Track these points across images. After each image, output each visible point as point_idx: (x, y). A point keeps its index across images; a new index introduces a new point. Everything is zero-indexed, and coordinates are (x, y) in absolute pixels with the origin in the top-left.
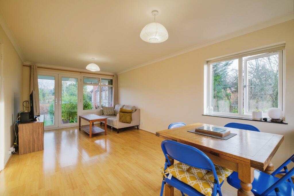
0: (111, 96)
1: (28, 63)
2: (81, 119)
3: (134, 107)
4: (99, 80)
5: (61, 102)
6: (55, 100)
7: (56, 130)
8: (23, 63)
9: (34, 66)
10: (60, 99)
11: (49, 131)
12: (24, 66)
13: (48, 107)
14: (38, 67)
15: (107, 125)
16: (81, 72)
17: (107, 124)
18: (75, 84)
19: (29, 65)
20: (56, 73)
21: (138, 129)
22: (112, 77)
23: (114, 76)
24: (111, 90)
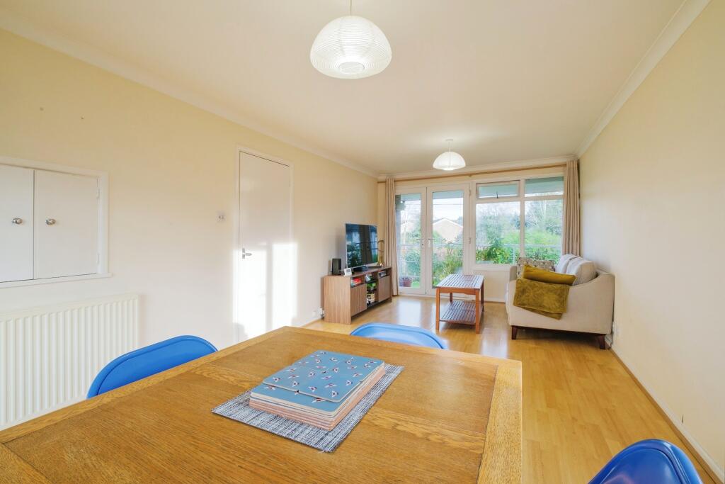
1: (382, 178)
5: (431, 244)
8: (376, 179)
9: (388, 181)
10: (430, 238)
14: (395, 181)
16: (470, 175)
20: (422, 186)
21: (601, 346)
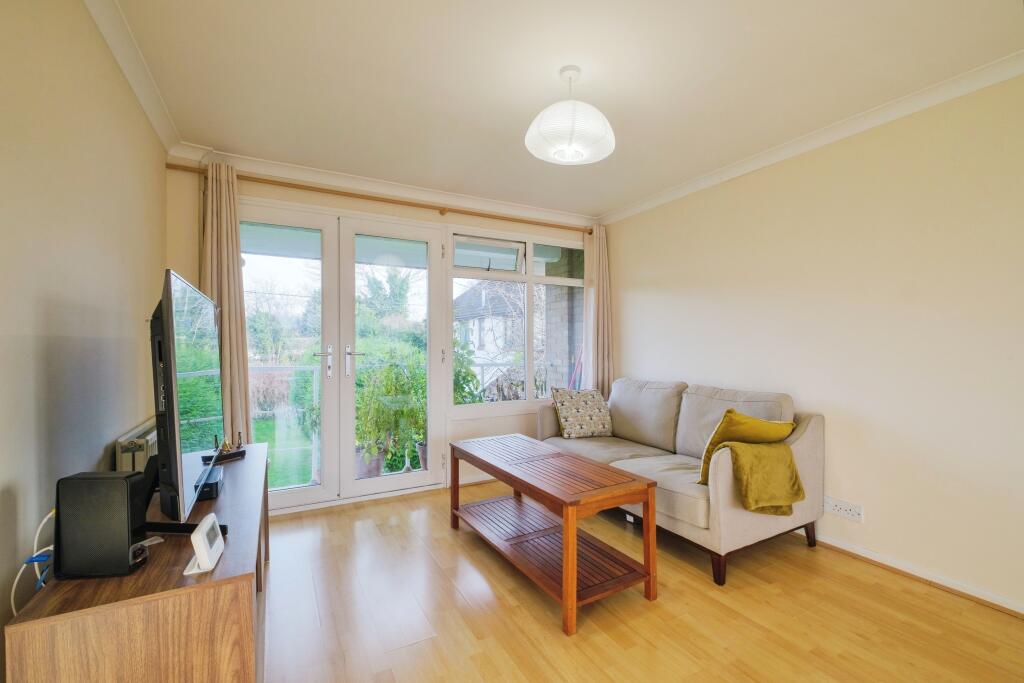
0: (566, 332)
1: (191, 155)
2: (462, 463)
3: (784, 398)
4: (521, 253)
5: (353, 364)
6: (324, 355)
7: (329, 513)
8: (166, 152)
9: (218, 167)
10: (348, 350)
11: (297, 518)
12: (170, 166)
13: (290, 376)
14: (239, 177)
15: (659, 529)
16: (443, 211)
17: (660, 520)
18: (369, 296)
19: (195, 165)
20: (324, 211)
21: (811, 541)
22: (579, 235)
23: (590, 233)
24: (565, 304)
